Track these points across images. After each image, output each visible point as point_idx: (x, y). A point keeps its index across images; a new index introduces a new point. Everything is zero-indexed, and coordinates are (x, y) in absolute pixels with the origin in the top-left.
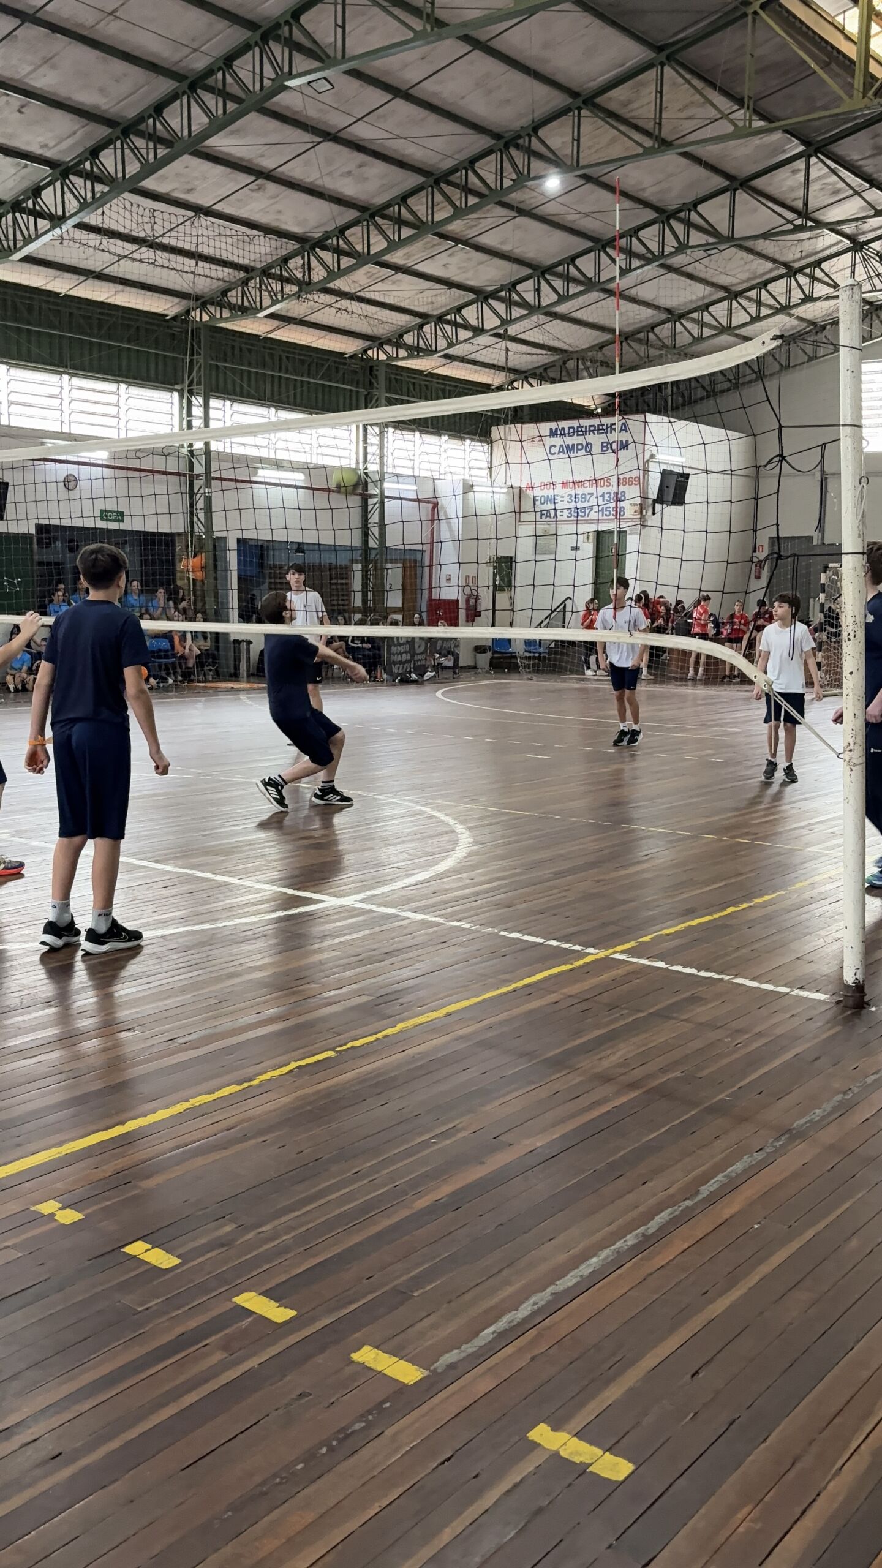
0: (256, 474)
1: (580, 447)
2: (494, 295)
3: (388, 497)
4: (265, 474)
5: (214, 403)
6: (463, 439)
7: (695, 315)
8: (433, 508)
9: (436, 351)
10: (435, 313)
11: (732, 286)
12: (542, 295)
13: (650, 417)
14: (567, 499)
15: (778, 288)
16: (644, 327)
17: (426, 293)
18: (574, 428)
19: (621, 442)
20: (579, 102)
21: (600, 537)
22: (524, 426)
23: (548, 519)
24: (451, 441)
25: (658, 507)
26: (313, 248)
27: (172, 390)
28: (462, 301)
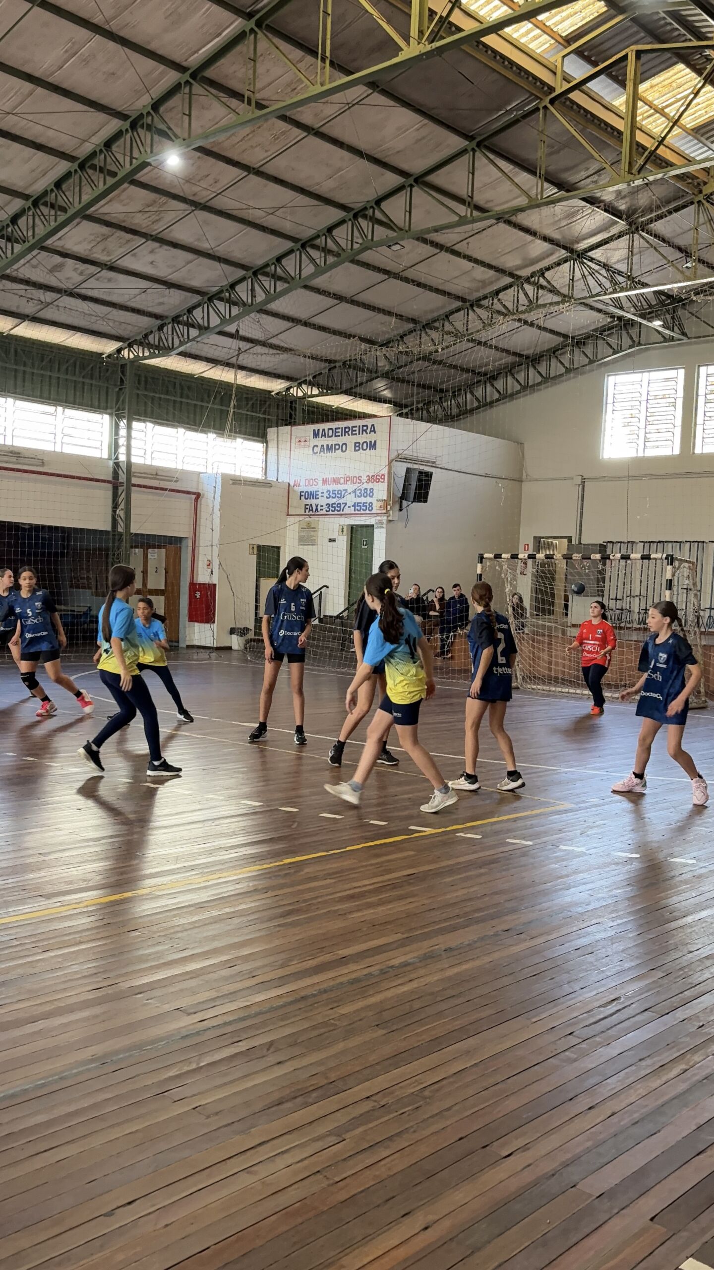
1: (337, 447)
2: (218, 296)
3: (134, 485)
8: (196, 499)
9: (173, 348)
10: (173, 314)
12: (255, 294)
14: (326, 495)
17: (150, 292)
18: (332, 429)
19: (371, 442)
20: (187, 76)
21: (353, 530)
22: (294, 428)
23: (311, 513)
24: (219, 438)
25: (405, 503)
28: (191, 303)
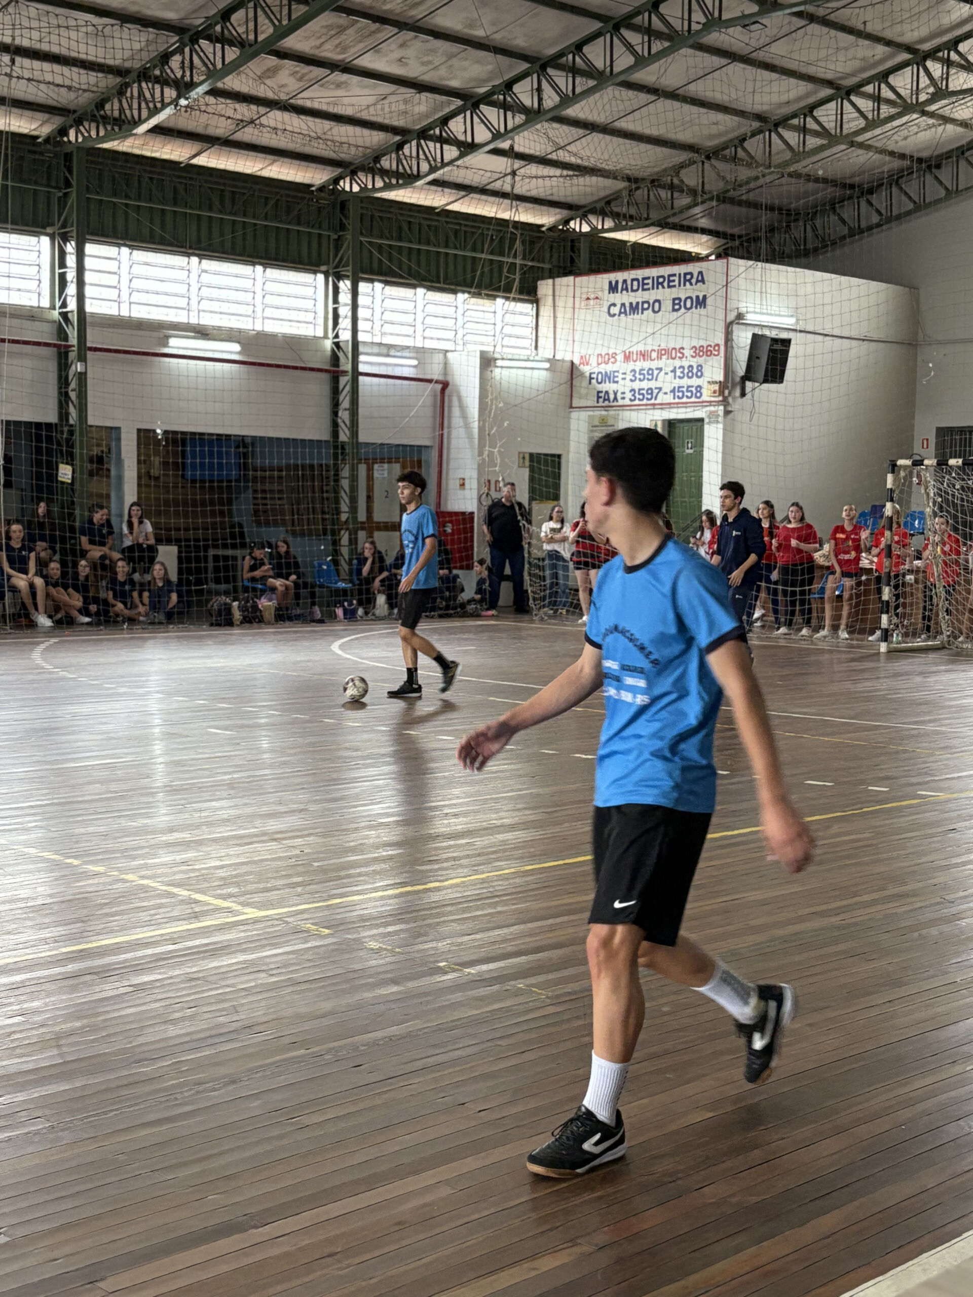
0: (166, 345)
1: (646, 306)
2: (487, 99)
3: (362, 374)
5: (90, 248)
6: (494, 297)
7: (795, 121)
8: (443, 390)
9: (418, 177)
10: (416, 127)
11: (840, 78)
13: (732, 260)
14: (629, 376)
15: (903, 81)
17: (392, 99)
18: (637, 280)
19: (697, 297)
21: (673, 428)
22: (578, 279)
23: (607, 403)
24: (474, 300)
25: (749, 385)
26: (194, 40)
27: (42, 234)
28: (447, 110)
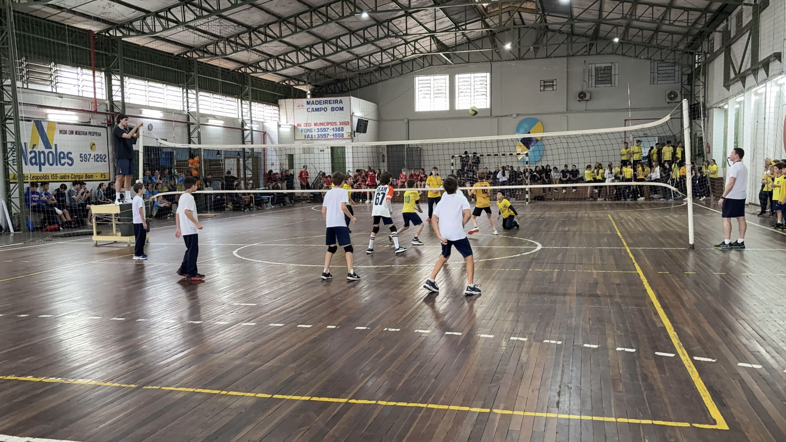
0: (208, 122)
1: (321, 109)
4: (211, 121)
5: (202, 94)
8: (264, 135)
9: (275, 71)
10: (275, 55)
12: (326, 50)
13: (352, 98)
14: (317, 130)
16: (346, 61)
19: (340, 107)
22: (295, 100)
24: (266, 106)
25: (356, 134)
26: (253, 31)
27: (180, 87)
